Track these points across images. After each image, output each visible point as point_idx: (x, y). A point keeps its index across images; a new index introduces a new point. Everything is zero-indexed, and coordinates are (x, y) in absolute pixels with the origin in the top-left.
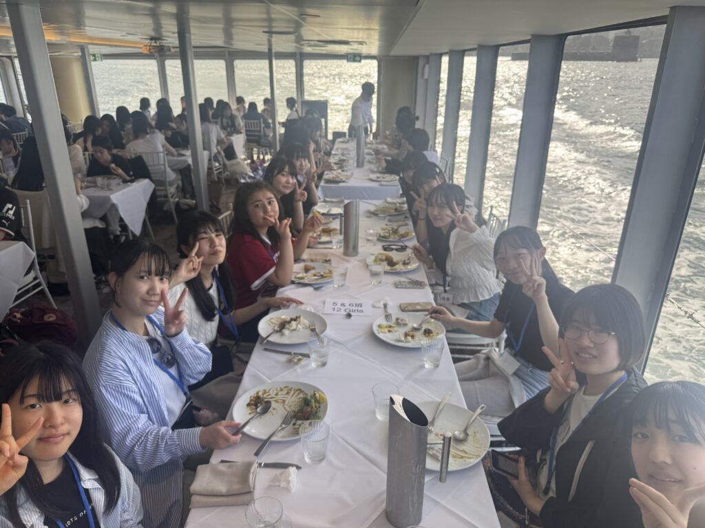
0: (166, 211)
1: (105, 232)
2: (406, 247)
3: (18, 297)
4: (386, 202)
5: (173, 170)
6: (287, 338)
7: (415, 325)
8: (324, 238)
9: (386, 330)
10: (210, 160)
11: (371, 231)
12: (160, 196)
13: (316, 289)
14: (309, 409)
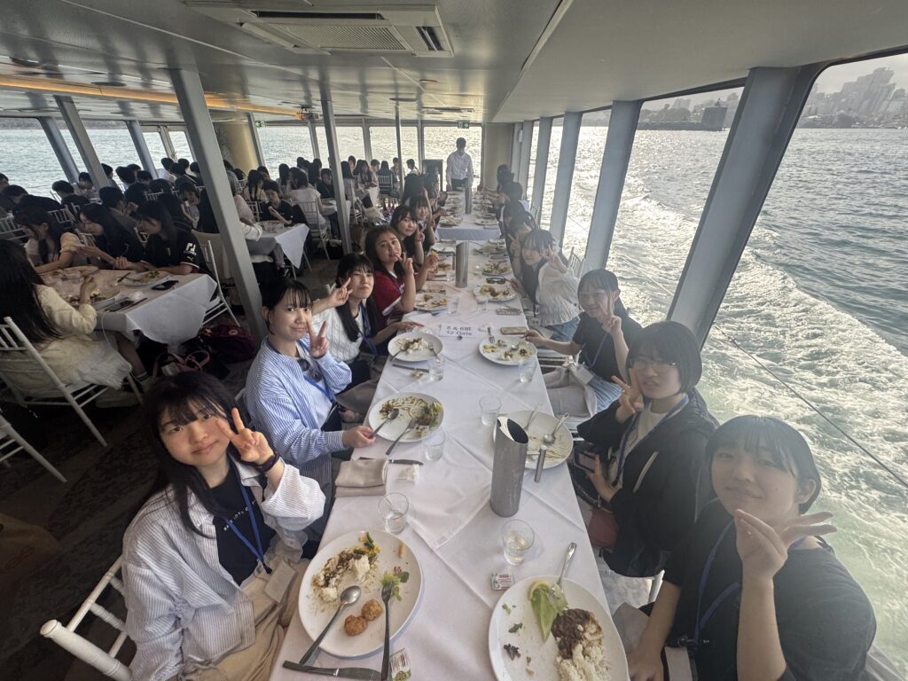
0: (320, 249)
1: (274, 264)
2: (505, 280)
3: (206, 318)
4: (489, 242)
5: (323, 216)
6: (411, 356)
7: (513, 347)
8: (440, 273)
9: (490, 350)
10: (352, 208)
11: (478, 267)
12: (316, 237)
13: (434, 315)
14: (429, 417)
